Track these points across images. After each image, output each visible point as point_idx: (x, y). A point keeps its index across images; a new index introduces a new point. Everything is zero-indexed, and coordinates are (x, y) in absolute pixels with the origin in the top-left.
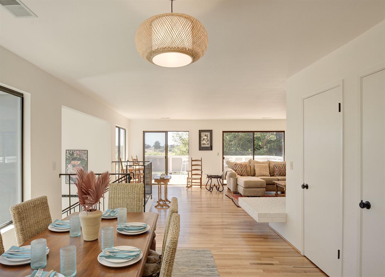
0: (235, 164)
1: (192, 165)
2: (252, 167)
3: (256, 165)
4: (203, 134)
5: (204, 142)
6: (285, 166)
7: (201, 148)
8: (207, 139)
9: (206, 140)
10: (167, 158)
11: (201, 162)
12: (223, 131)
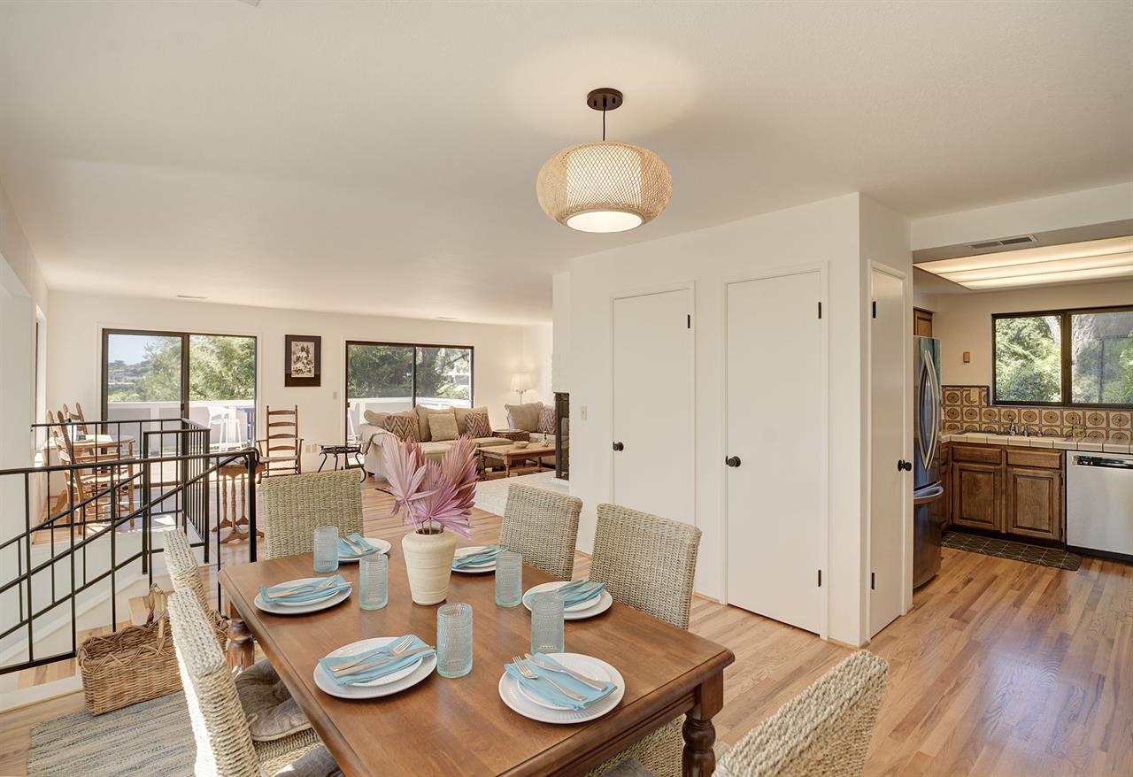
0: (389, 418)
1: (269, 425)
2: (422, 421)
3: (430, 417)
4: (296, 346)
5: (300, 365)
6: (487, 418)
7: (291, 381)
8: (306, 358)
9: (305, 361)
10: (186, 408)
11: (294, 416)
12: (347, 342)
